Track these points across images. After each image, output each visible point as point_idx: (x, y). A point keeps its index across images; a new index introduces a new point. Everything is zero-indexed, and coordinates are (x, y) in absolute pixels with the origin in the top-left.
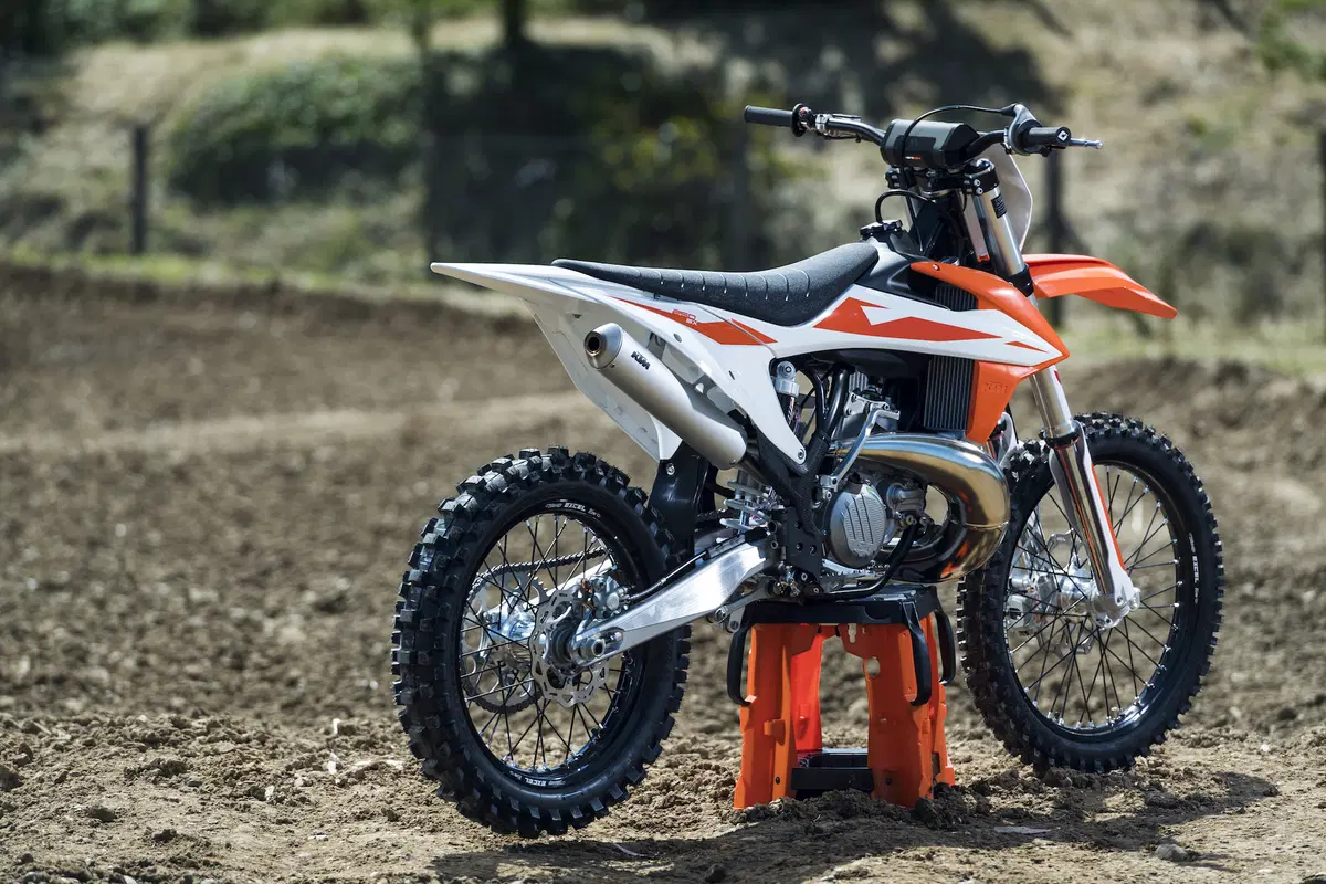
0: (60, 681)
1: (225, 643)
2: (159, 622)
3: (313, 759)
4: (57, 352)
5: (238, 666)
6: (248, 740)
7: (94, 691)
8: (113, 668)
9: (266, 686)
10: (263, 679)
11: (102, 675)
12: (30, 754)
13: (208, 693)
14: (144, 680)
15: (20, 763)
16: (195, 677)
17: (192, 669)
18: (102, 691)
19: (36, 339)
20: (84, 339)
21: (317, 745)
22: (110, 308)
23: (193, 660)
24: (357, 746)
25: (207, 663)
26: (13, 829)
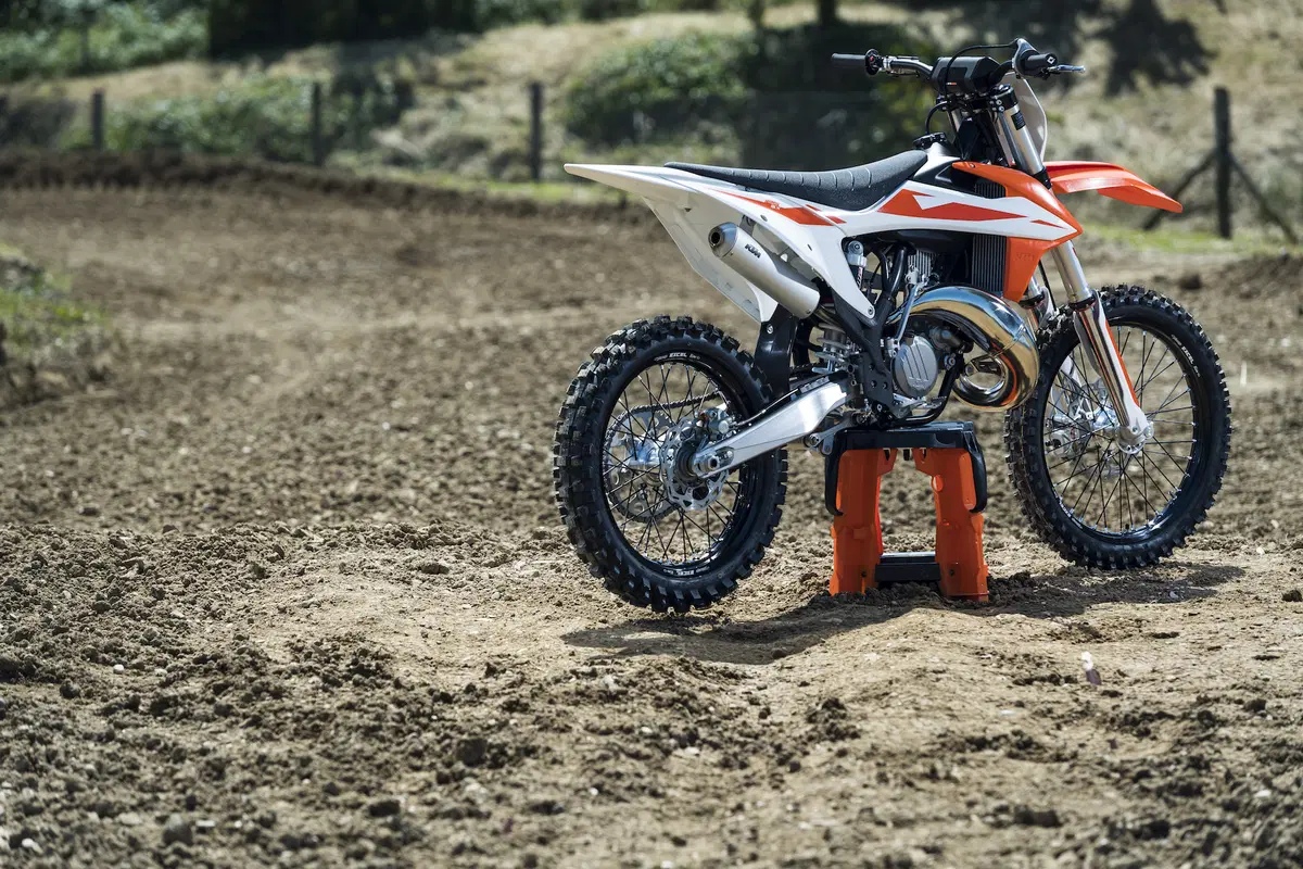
0: (373, 498)
1: (507, 470)
2: (466, 454)
3: (505, 557)
4: (457, 253)
5: (514, 488)
6: (460, 543)
7: (400, 507)
8: (420, 489)
9: (533, 503)
10: (530, 497)
11: (411, 494)
12: (282, 555)
13: (481, 507)
14: (438, 499)
15: (272, 560)
16: (475, 496)
17: (474, 489)
18: (407, 507)
19: (442, 243)
20: (478, 244)
21: (515, 547)
22: (501, 221)
23: (477, 483)
24: (543, 548)
25: (488, 485)
26: (248, 611)
